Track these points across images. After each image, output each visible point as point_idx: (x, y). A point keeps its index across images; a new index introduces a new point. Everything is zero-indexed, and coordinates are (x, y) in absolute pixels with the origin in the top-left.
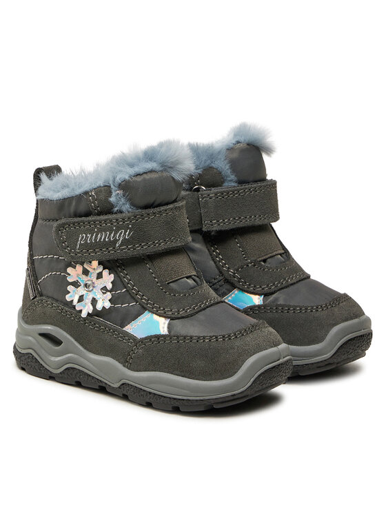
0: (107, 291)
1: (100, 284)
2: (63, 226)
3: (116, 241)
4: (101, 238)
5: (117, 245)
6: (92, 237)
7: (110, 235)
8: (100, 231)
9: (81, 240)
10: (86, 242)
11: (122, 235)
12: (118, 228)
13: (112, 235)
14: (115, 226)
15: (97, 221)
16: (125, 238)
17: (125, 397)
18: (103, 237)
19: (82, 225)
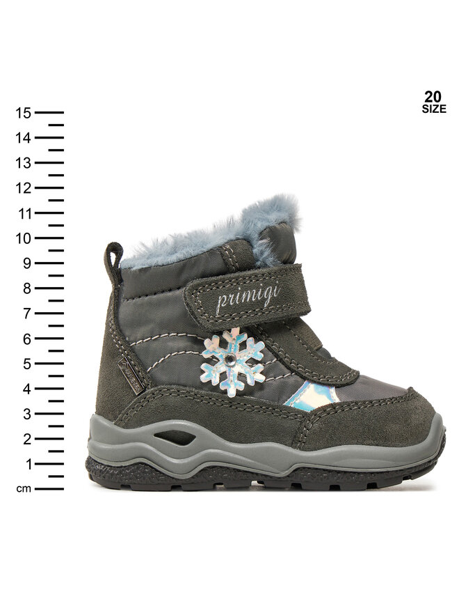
0: (257, 362)
1: (243, 356)
2: (196, 288)
3: (264, 300)
4: (247, 298)
5: (265, 305)
6: (235, 297)
7: (257, 293)
8: (245, 289)
9: (221, 303)
10: (229, 305)
11: (270, 293)
12: (266, 285)
13: (260, 293)
14: (262, 282)
15: (241, 277)
16: (273, 297)
17: (297, 487)
18: (249, 296)
19: (220, 285)
